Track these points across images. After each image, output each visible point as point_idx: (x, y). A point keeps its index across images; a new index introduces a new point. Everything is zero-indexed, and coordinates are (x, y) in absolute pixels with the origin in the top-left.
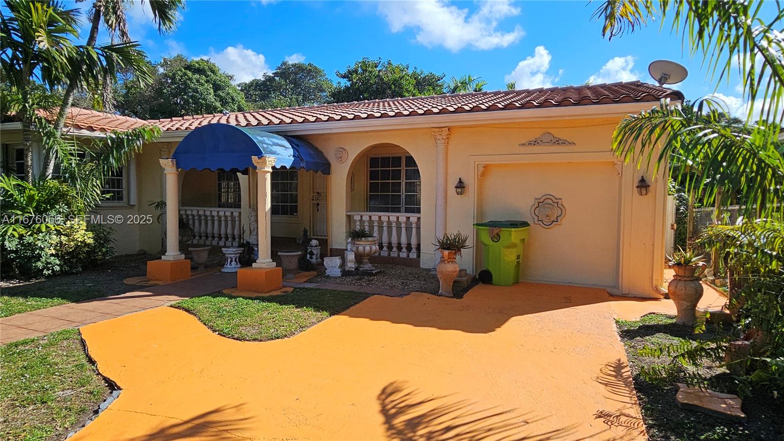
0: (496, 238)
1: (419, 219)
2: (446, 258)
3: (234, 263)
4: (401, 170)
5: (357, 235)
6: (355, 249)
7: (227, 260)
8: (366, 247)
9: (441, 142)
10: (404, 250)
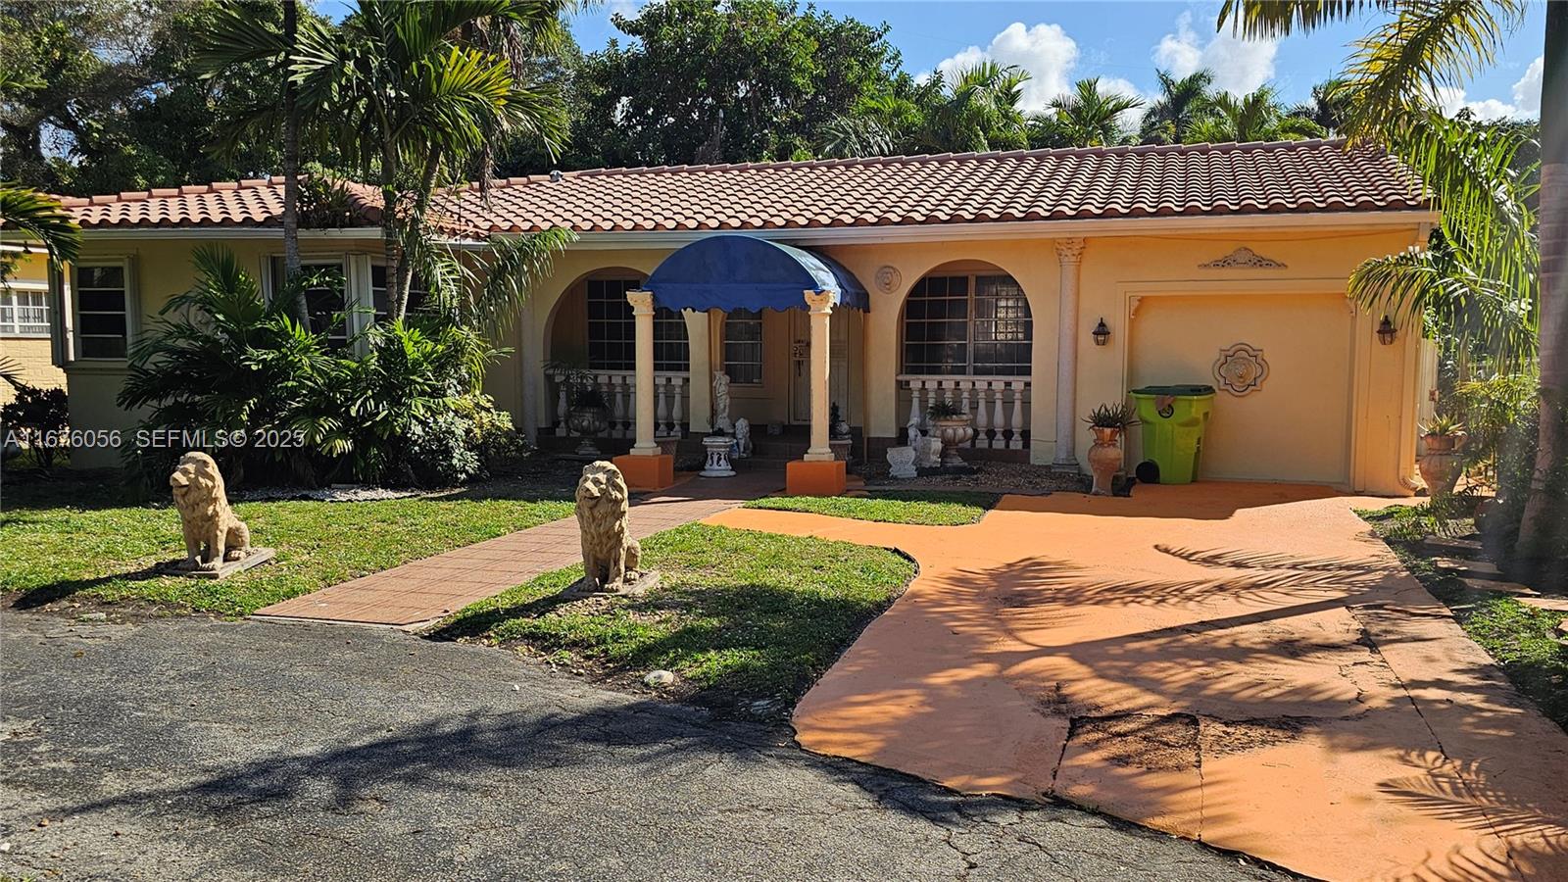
0: (1167, 411)
1: (1028, 384)
2: (1107, 438)
3: (722, 462)
4: (967, 300)
5: (943, 411)
6: (938, 433)
7: (712, 458)
8: (957, 429)
9: (1070, 260)
10: (999, 436)
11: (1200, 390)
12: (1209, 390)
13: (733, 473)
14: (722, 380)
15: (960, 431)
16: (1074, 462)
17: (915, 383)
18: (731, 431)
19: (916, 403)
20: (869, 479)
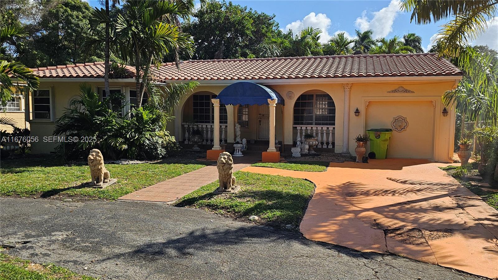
0: (378, 137)
1: (334, 128)
2: (361, 145)
3: (240, 152)
4: (313, 102)
5: (309, 136)
6: (307, 143)
7: (236, 151)
8: (313, 142)
9: (347, 90)
10: (325, 144)
11: (388, 130)
12: (391, 130)
13: (243, 155)
14: (238, 126)
15: (314, 143)
16: (348, 152)
17: (299, 128)
18: (241, 142)
19: (299, 134)
20: (285, 157)
